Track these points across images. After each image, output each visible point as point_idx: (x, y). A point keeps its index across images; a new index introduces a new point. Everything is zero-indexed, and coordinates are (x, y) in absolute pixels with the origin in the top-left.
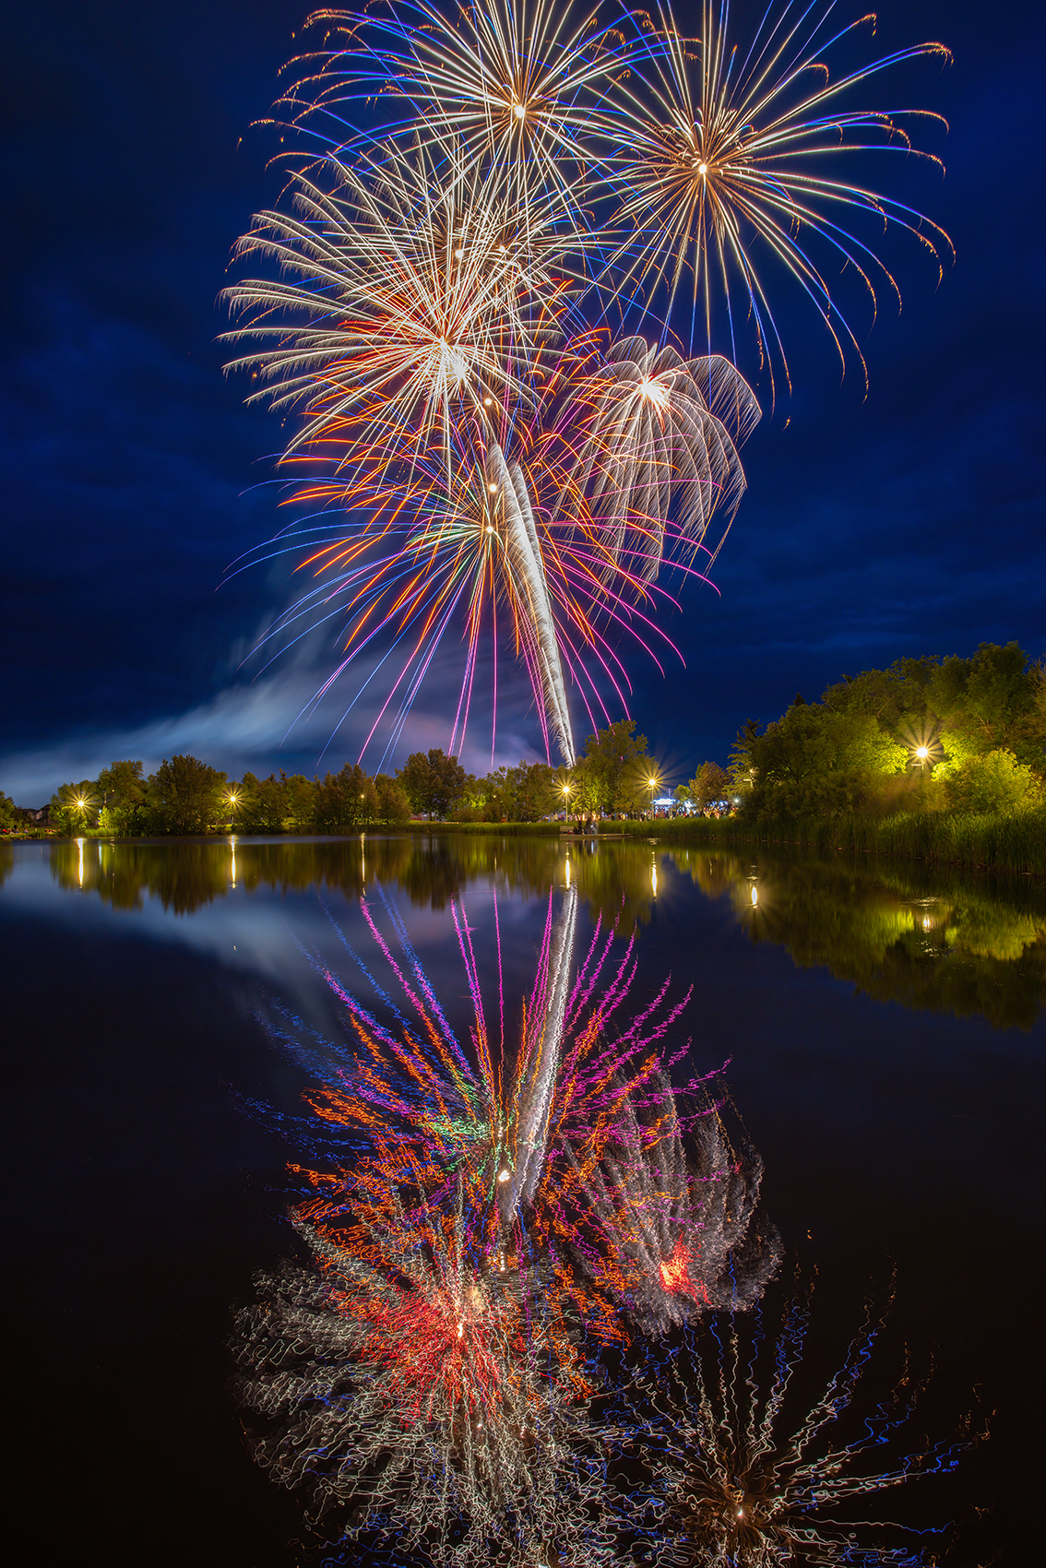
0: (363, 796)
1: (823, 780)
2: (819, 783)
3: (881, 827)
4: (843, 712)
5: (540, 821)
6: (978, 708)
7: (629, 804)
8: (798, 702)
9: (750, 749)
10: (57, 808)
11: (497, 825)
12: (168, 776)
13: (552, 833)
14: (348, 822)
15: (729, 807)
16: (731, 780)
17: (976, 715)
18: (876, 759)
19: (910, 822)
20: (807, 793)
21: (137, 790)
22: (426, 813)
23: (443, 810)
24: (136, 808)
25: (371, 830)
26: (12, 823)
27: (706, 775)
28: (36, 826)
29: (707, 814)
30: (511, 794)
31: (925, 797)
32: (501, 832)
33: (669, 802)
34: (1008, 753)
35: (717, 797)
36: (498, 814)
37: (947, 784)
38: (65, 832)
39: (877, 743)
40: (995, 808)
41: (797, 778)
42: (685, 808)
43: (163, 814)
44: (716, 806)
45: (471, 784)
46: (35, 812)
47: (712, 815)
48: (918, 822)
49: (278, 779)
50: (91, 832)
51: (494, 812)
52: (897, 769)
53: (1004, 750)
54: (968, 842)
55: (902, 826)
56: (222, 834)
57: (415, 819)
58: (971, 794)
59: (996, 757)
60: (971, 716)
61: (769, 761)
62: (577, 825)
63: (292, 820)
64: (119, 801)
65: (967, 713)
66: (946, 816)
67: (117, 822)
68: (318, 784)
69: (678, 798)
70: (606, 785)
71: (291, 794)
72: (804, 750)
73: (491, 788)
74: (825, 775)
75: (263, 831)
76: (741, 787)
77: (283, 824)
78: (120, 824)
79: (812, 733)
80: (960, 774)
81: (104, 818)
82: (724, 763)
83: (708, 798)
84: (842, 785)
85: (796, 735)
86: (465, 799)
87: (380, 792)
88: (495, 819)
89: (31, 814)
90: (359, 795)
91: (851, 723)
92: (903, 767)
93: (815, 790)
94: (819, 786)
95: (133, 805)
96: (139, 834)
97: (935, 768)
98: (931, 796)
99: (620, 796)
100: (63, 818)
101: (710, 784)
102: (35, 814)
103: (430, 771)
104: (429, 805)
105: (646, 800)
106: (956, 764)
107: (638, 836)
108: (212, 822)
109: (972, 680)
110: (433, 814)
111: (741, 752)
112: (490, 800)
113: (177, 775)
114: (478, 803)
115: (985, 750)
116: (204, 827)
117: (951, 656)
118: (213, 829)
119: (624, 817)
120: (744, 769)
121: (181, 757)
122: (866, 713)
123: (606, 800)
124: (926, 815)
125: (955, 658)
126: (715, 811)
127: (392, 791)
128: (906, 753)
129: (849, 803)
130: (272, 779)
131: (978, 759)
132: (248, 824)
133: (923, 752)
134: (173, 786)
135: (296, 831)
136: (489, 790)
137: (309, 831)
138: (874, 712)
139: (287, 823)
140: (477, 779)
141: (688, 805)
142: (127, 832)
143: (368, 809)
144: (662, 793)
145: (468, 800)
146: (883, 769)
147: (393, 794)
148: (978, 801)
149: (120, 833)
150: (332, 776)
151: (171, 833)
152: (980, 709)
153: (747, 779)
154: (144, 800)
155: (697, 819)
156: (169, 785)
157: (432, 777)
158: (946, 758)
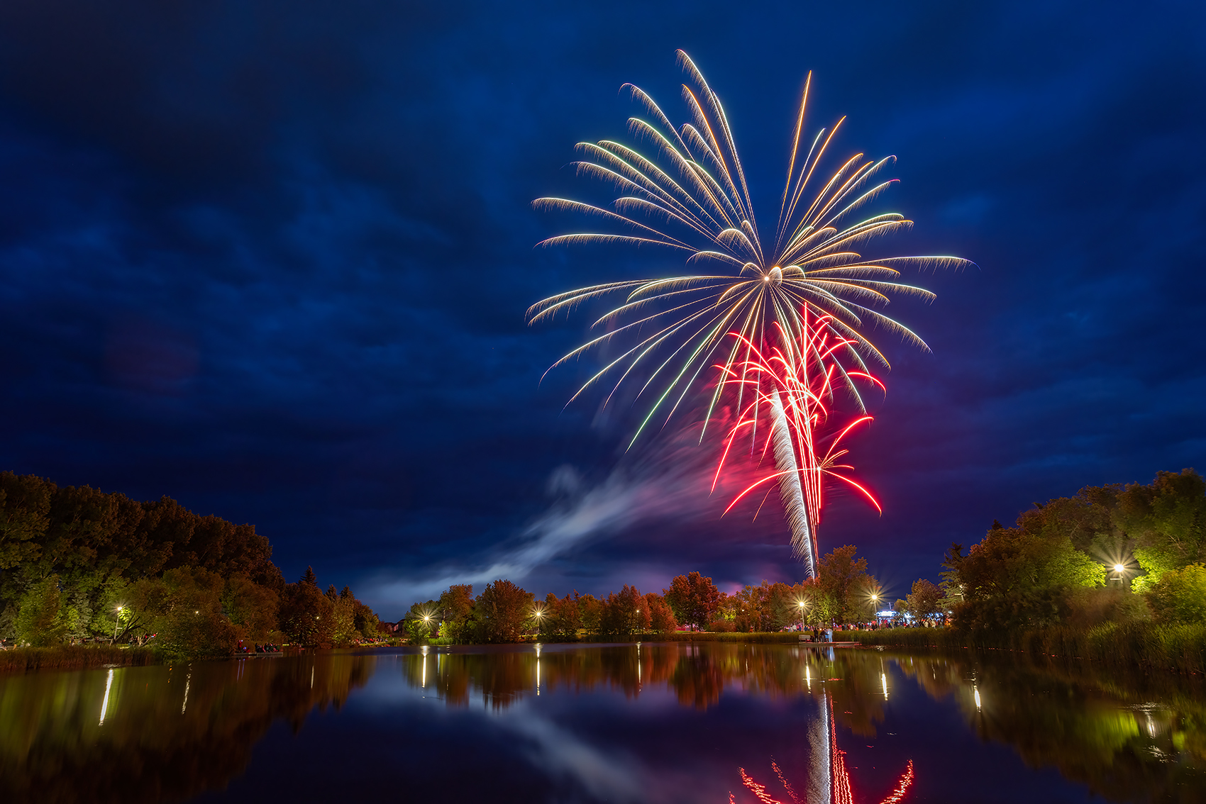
0: (638, 611)
1: (1027, 593)
2: (1024, 597)
3: (1090, 636)
4: (1038, 534)
5: (781, 631)
6: (1167, 528)
7: (856, 616)
8: (996, 526)
9: (958, 568)
10: (409, 619)
11: (746, 634)
12: (491, 597)
13: (793, 640)
14: (626, 633)
15: (944, 618)
16: (943, 595)
17: (1166, 533)
18: (1075, 574)
19: (1118, 631)
20: (1014, 605)
21: (467, 607)
22: (688, 624)
23: (702, 622)
24: (466, 622)
25: (645, 638)
26: (376, 634)
27: (920, 591)
28: (393, 636)
29: (926, 624)
30: (757, 609)
31: (1129, 609)
32: (749, 640)
33: (890, 613)
35: (933, 609)
36: (747, 625)
37: (1147, 595)
38: (414, 640)
39: (1073, 561)
40: (1201, 618)
41: (1004, 592)
42: (906, 619)
43: (486, 627)
44: (933, 617)
45: (723, 600)
46: (393, 625)
47: (929, 625)
48: (1126, 631)
49: (572, 598)
50: (433, 641)
51: (743, 623)
52: (1097, 583)
53: (1199, 565)
54: (1179, 648)
55: (1109, 635)
56: (531, 642)
57: (680, 629)
58: (1174, 605)
59: (1193, 571)
60: (1161, 535)
61: (975, 575)
62: (813, 634)
63: (584, 631)
64: (454, 616)
65: (1157, 532)
66: (1152, 625)
67: (452, 633)
68: (603, 602)
69: (898, 610)
70: (835, 600)
71: (583, 610)
72: (1007, 568)
73: (740, 604)
74: (1030, 589)
75: (559, 640)
76: (953, 601)
77: (577, 634)
78: (454, 635)
79: (1012, 553)
80: (1159, 587)
81: (443, 630)
82: (935, 580)
83: (924, 611)
84: (1046, 596)
85: (997, 554)
86: (719, 613)
87: (651, 608)
88: (744, 629)
89: (390, 626)
90: (635, 610)
91: (1047, 544)
92: (1102, 581)
93: (1021, 602)
94: (1025, 600)
95: (464, 620)
96: (468, 642)
97: (1134, 582)
98: (1134, 607)
99: (848, 609)
100: (413, 630)
101: (926, 598)
102: (393, 627)
103: (690, 590)
104: (690, 618)
105: (871, 612)
106: (1154, 578)
107: (867, 643)
108: (523, 633)
109: (1155, 502)
110: (694, 625)
111: (950, 570)
112: (739, 613)
113: (497, 595)
114: (730, 616)
115: (1181, 564)
116: (516, 637)
117: (1132, 483)
118: (523, 638)
119: (852, 627)
120: (954, 585)
121: (500, 581)
122: (1060, 535)
123: (836, 613)
124: (1133, 625)
125: (1135, 484)
126: (932, 622)
127: (660, 606)
128: (1103, 569)
129: (1056, 614)
130: (567, 598)
131: (1174, 573)
132: (549, 634)
133: (1119, 567)
134: (494, 604)
135: (587, 639)
136: (738, 605)
137: (597, 640)
138: (1068, 533)
139: (580, 633)
140: (727, 597)
141: (908, 616)
142: (459, 641)
143: (641, 621)
144: (883, 606)
145: (722, 613)
146: (1083, 583)
147: (662, 609)
148: (1182, 612)
149: (454, 642)
150: (614, 595)
151: (492, 642)
152: (1170, 528)
153: (958, 594)
154: (472, 616)
155: (917, 629)
156: (491, 603)
157: (691, 596)
158: (1144, 572)
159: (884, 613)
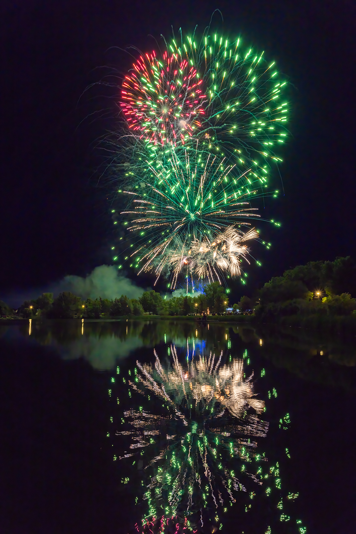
0: (127, 306)
3: (304, 319)
4: (291, 279)
5: (187, 315)
7: (218, 310)
8: (275, 276)
10: (23, 308)
11: (173, 317)
12: (61, 298)
14: (122, 315)
15: (252, 311)
20: (279, 307)
22: (148, 312)
23: (155, 312)
25: (130, 318)
27: (244, 300)
28: (16, 315)
29: (244, 314)
30: (178, 306)
32: (173, 319)
33: (231, 309)
34: (348, 294)
35: (248, 308)
36: (173, 313)
37: (327, 304)
38: (25, 317)
39: (302, 290)
42: (237, 312)
43: (59, 311)
45: (164, 302)
49: (99, 300)
50: (34, 317)
52: (310, 299)
53: (347, 293)
54: (335, 323)
55: (312, 319)
56: (79, 318)
57: (145, 314)
58: (336, 308)
59: (344, 295)
63: (103, 314)
64: (44, 307)
68: (112, 301)
69: (234, 308)
71: (103, 305)
73: (171, 304)
77: (100, 315)
78: (44, 315)
80: (332, 301)
81: (38, 312)
83: (245, 308)
85: (274, 287)
87: (133, 305)
88: (172, 315)
92: (312, 298)
95: (49, 308)
96: (50, 318)
97: (323, 299)
99: (215, 307)
100: (25, 312)
101: (246, 303)
102: (15, 311)
103: (150, 298)
104: (150, 309)
105: (223, 309)
106: (330, 298)
107: (221, 321)
108: (76, 314)
110: (151, 312)
112: (170, 308)
113: (64, 298)
114: (166, 309)
115: (340, 293)
116: (73, 316)
117: (327, 261)
118: (76, 317)
119: (216, 314)
120: (257, 299)
122: (298, 280)
126: (247, 313)
127: (137, 304)
128: (313, 294)
130: (97, 299)
131: (337, 297)
132: (88, 315)
133: (318, 293)
134: (63, 302)
135: (104, 318)
140: (166, 301)
141: (238, 310)
142: (46, 317)
143: (129, 310)
144: (230, 307)
145: (163, 308)
147: (138, 306)
148: (338, 311)
149: (44, 317)
150: (117, 299)
151: (62, 318)
153: (258, 302)
155: (241, 315)
157: (151, 300)
158: (326, 296)
159: (229, 309)
